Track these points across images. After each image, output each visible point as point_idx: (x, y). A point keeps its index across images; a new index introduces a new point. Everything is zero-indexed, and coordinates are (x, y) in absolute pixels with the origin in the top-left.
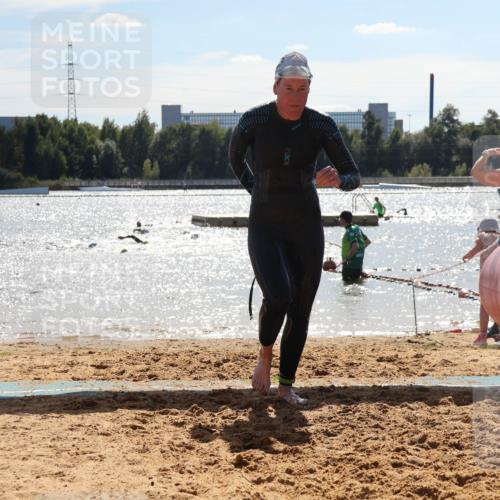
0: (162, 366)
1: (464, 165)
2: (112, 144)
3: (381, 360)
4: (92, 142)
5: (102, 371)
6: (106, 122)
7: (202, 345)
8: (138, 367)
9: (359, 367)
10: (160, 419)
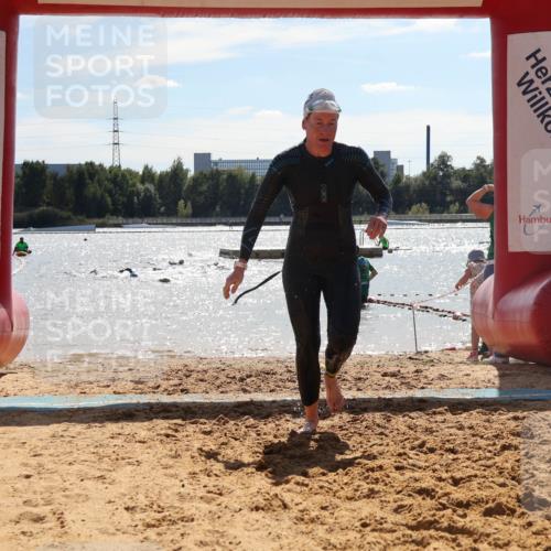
0: (193, 381)
1: (457, 204)
2: (151, 188)
3: (385, 375)
4: (134, 185)
5: (140, 386)
6: (146, 167)
7: (228, 363)
8: (171, 382)
9: (367, 382)
10: (191, 428)
